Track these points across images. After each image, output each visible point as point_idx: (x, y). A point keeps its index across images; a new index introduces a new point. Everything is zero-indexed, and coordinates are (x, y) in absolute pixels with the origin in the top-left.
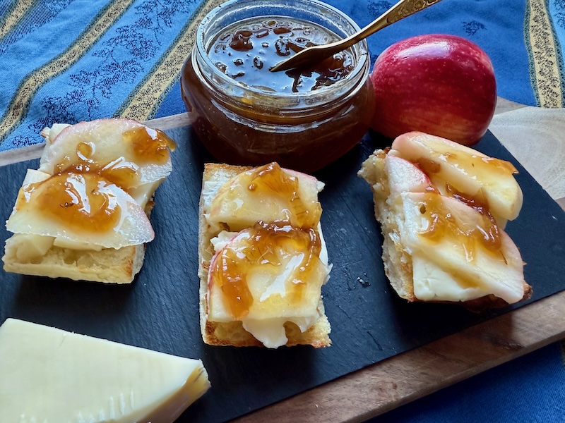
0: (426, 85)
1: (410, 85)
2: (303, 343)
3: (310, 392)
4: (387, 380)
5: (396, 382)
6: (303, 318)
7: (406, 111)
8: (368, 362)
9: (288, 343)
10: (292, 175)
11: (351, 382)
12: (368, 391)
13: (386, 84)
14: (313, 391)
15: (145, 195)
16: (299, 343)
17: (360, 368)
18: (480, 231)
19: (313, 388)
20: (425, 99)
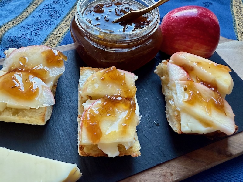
0: (186, 29)
1: (179, 30)
2: (127, 155)
3: (130, 177)
4: (168, 171)
5: (172, 172)
6: (127, 142)
7: (177, 42)
8: (158, 163)
9: (120, 154)
10: (122, 72)
11: (151, 172)
12: (158, 177)
13: (167, 30)
14: (132, 177)
15: (52, 82)
16: (125, 155)
17: (154, 165)
18: (213, 100)
19: (132, 176)
20: (186, 36)
